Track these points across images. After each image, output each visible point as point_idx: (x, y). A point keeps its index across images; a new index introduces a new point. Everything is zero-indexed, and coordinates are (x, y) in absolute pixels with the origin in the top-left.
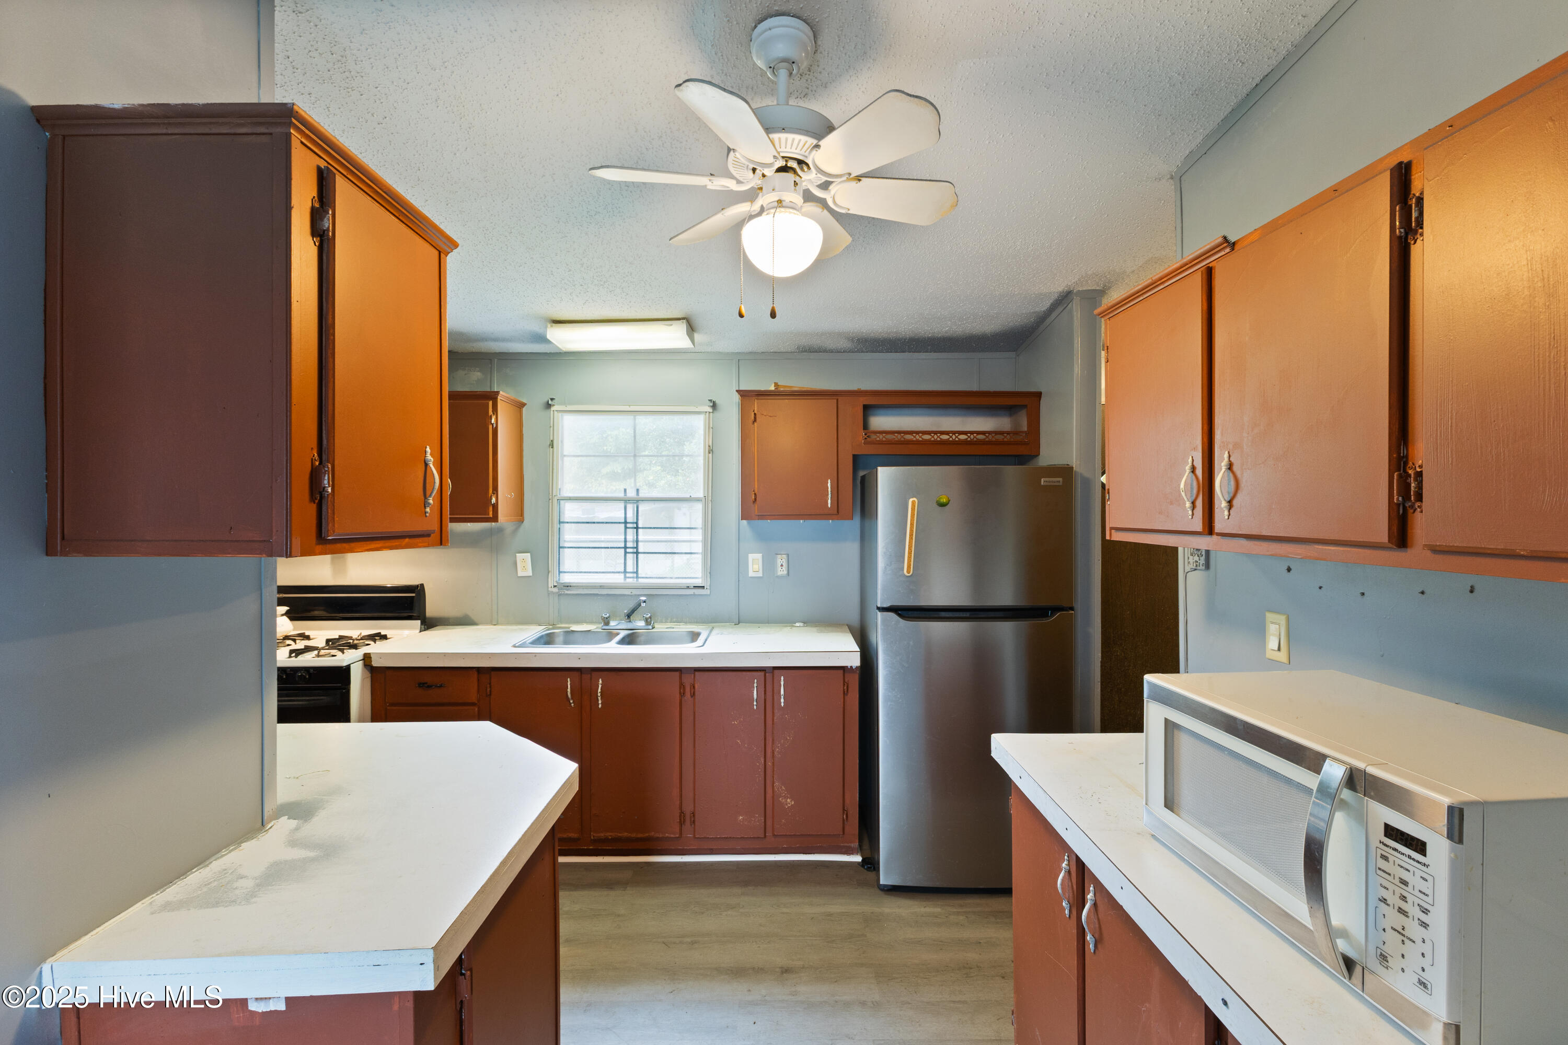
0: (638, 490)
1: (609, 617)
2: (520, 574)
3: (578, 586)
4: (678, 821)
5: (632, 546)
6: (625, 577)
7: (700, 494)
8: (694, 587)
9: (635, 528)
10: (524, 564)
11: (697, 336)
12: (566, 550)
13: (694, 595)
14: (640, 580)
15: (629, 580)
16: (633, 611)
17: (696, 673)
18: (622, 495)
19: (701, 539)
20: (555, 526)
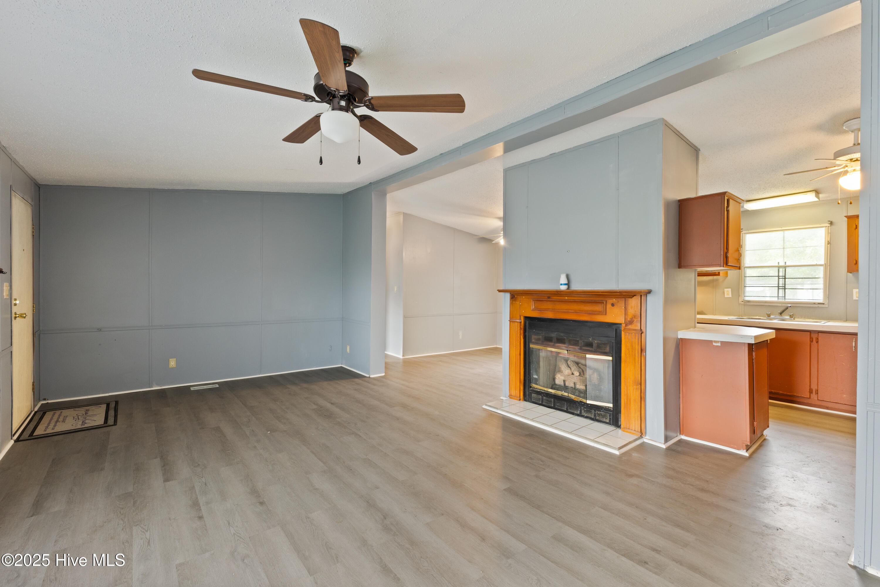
0: (785, 263)
1: (770, 314)
2: (726, 296)
3: (753, 302)
4: (809, 391)
5: (782, 286)
6: (778, 299)
7: (822, 262)
8: (818, 303)
9: (784, 278)
10: (728, 293)
11: (821, 196)
12: (747, 287)
13: (818, 307)
14: (786, 300)
15: (779, 300)
16: (783, 311)
17: (819, 333)
18: (777, 265)
19: (823, 283)
20: (743, 278)
